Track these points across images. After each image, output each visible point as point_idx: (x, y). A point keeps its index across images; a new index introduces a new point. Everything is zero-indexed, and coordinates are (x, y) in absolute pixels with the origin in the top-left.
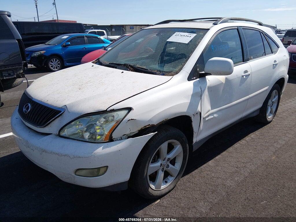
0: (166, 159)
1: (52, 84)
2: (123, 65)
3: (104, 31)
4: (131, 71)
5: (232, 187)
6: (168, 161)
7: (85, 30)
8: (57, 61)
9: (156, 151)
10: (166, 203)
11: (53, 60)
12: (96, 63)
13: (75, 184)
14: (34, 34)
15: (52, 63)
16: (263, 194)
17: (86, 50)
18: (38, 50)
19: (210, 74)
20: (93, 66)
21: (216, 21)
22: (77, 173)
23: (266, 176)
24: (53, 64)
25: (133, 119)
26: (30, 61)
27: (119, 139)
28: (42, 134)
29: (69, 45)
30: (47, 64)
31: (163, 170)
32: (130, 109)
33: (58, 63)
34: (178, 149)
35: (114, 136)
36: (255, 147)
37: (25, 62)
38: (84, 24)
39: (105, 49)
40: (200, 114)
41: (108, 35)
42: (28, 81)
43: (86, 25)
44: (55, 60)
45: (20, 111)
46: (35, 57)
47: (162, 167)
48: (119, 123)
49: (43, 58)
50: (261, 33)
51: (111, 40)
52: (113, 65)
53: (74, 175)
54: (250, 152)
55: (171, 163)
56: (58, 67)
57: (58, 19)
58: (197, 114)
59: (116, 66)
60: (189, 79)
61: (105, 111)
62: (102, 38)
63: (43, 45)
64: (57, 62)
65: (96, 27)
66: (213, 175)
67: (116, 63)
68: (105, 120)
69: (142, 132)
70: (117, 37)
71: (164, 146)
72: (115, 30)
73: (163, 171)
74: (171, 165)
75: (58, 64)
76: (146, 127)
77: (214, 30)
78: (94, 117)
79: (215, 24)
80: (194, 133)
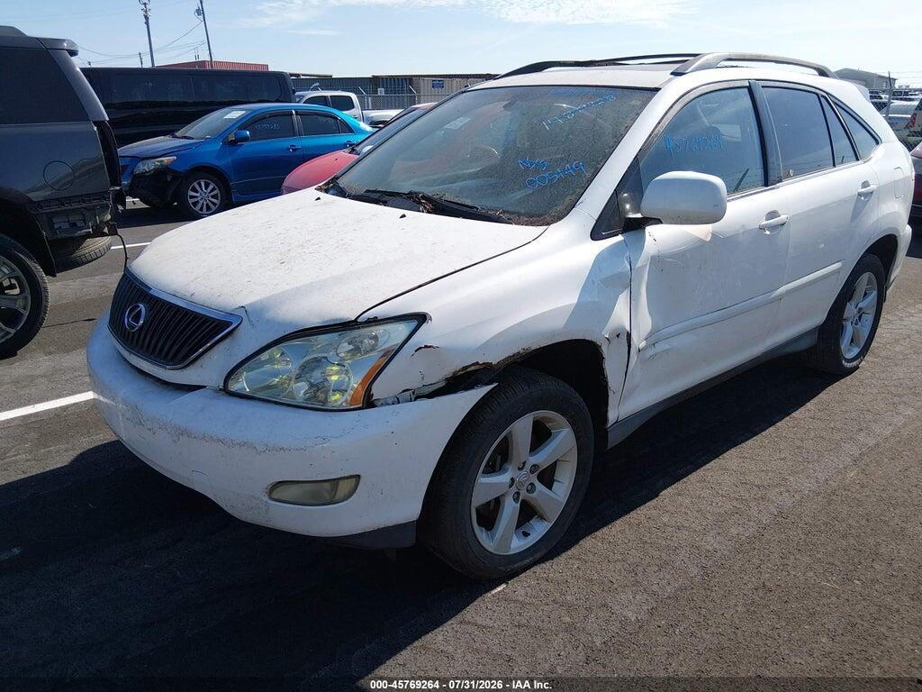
0: (528, 467)
1: (204, 249)
2: (405, 194)
3: (353, 96)
4: (429, 212)
5: (719, 554)
6: (532, 472)
7: (294, 92)
8: (211, 187)
9: (499, 440)
10: (523, 592)
11: (200, 184)
12: (327, 191)
13: (270, 525)
14: (142, 105)
15: (196, 194)
16: (811, 574)
17: (297, 153)
18: (152, 155)
19: (658, 221)
20: (319, 199)
21: (680, 63)
22: (275, 495)
23: (826, 524)
24: (198, 195)
25: (430, 347)
26: (131, 186)
27: (390, 402)
28: (176, 389)
29: (246, 139)
30: (180, 196)
31: (518, 497)
32: (421, 318)
33: (212, 194)
34: (564, 440)
35: (378, 391)
36: (798, 443)
37: (118, 188)
38: (292, 75)
39: (353, 150)
40: (629, 336)
41: (363, 108)
42: (127, 246)
43: (298, 75)
44: (203, 184)
45: (116, 325)
46: (143, 175)
47: (514, 490)
48: (391, 355)
49: (169, 179)
50: (822, 99)
51: (374, 124)
52: (376, 196)
53: (266, 498)
54: (783, 456)
55: (541, 478)
56: (214, 204)
57: (214, 60)
58: (618, 336)
59: (386, 198)
60: (596, 234)
61: (352, 321)
62: (345, 115)
63: (167, 138)
64: (209, 190)
65: (327, 82)
66: (665, 519)
67: (384, 190)
68: (351, 347)
69: (457, 382)
70: (391, 113)
71: (522, 429)
72: (386, 92)
73: (516, 500)
74: (539, 487)
75: (212, 197)
76: (469, 370)
77: (673, 91)
78: (323, 339)
79: (675, 74)
80: (610, 393)
